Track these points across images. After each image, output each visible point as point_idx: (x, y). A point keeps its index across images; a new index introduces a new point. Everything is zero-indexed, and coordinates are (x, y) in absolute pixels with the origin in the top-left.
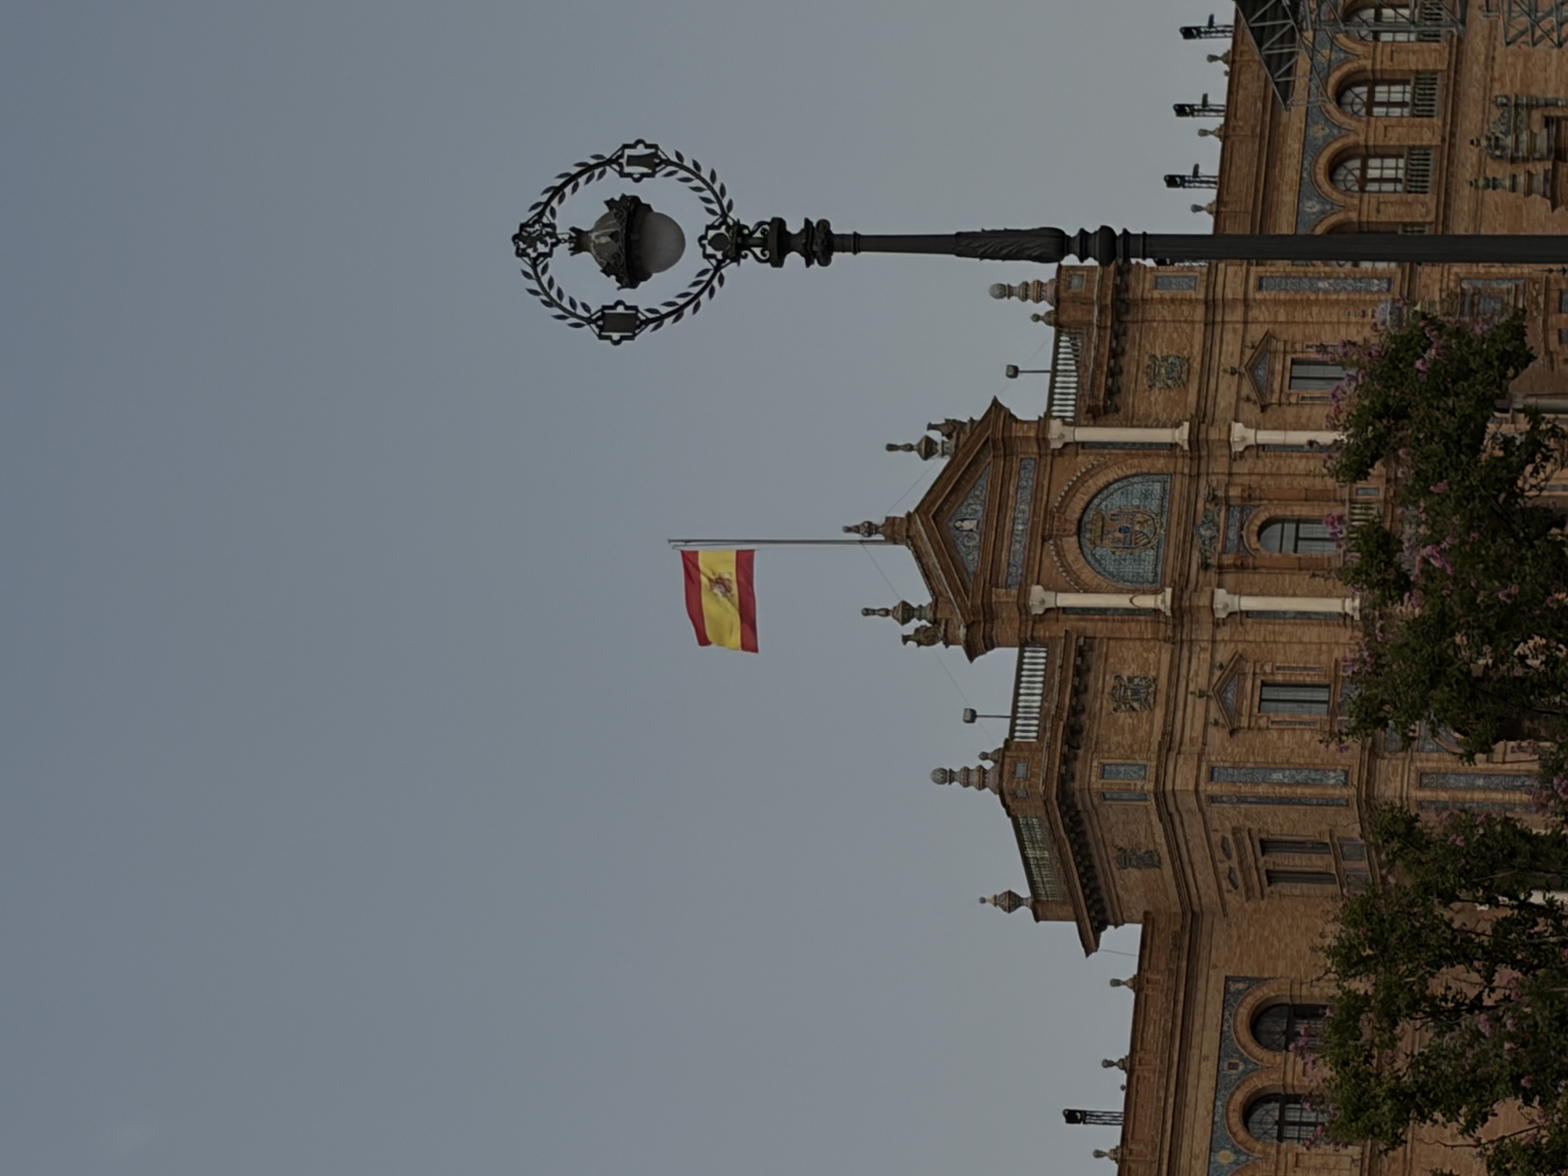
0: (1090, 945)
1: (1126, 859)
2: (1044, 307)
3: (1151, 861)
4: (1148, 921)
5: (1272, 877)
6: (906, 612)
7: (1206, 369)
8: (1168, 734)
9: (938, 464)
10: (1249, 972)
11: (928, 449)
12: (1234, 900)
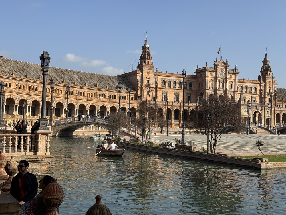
0: (195, 72)
1: (201, 75)
2: (235, 69)
3: (201, 76)
4: (196, 76)
5: (200, 84)
6: (216, 60)
7: (231, 79)
9: (226, 62)
10: (194, 82)
11: (226, 61)
12: (198, 81)
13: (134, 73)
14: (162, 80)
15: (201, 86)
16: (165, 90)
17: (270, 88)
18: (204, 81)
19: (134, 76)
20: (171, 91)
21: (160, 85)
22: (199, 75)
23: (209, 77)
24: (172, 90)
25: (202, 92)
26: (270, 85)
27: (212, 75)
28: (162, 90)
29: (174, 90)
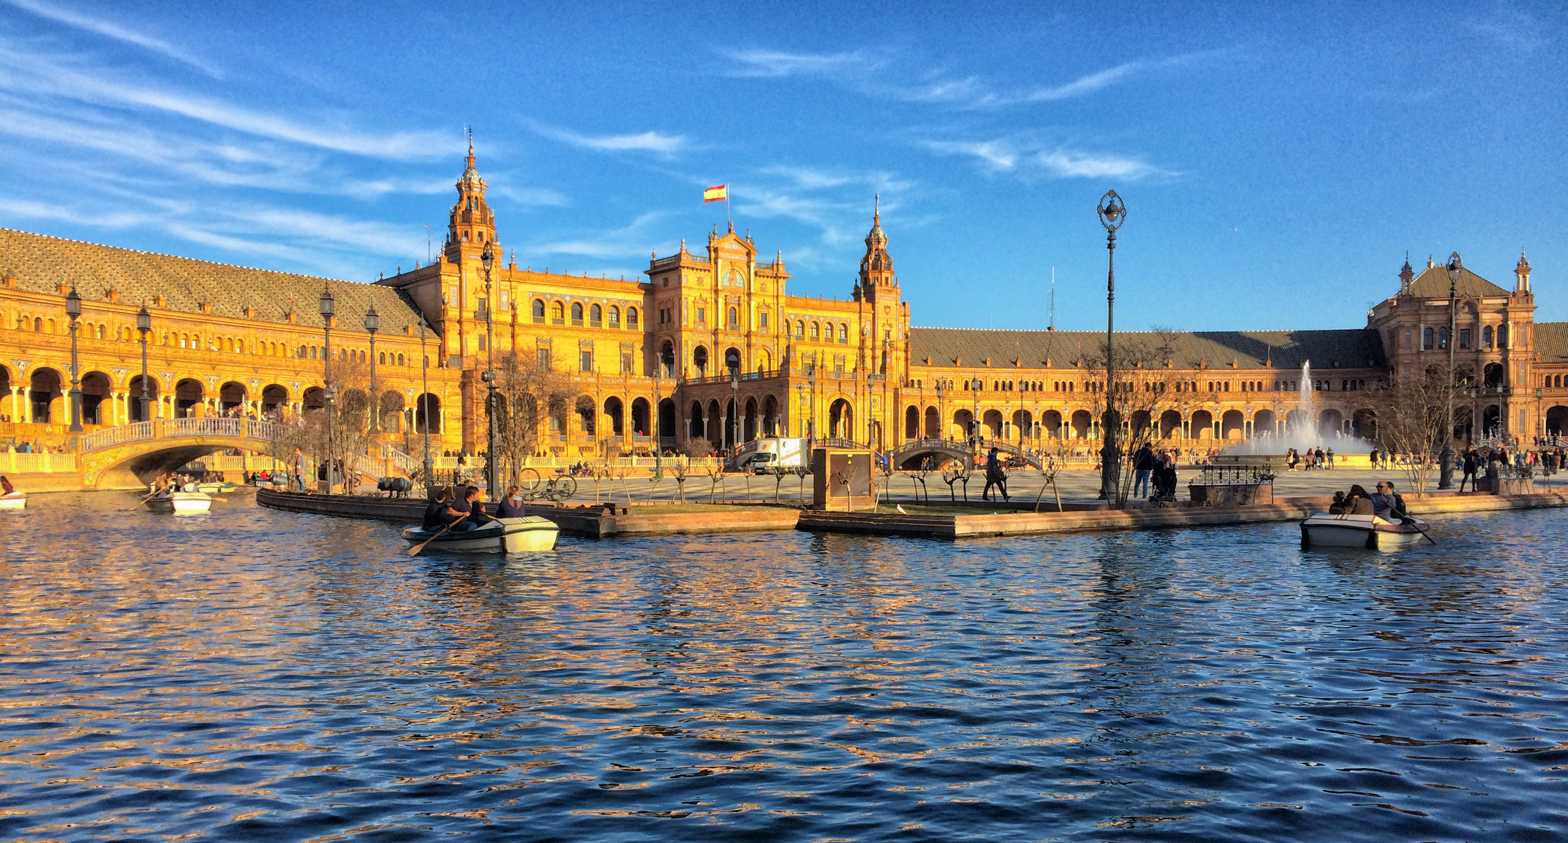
1: (666, 280)
2: (776, 262)
3: (665, 285)
4: (651, 284)
5: (662, 311)
7: (765, 296)
8: (693, 289)
10: (643, 306)
12: (657, 302)
13: (432, 274)
14: (530, 298)
15: (666, 320)
16: (543, 333)
17: (890, 325)
18: (676, 303)
19: (431, 283)
20: (565, 337)
21: (525, 316)
22: (660, 280)
23: (690, 288)
24: (567, 333)
25: (669, 338)
26: (889, 316)
27: (700, 281)
28: (533, 331)
29: (574, 334)
